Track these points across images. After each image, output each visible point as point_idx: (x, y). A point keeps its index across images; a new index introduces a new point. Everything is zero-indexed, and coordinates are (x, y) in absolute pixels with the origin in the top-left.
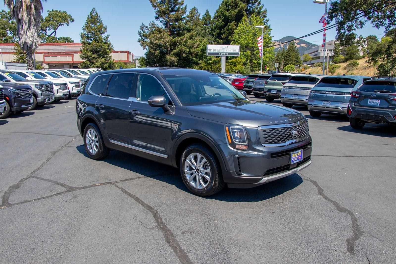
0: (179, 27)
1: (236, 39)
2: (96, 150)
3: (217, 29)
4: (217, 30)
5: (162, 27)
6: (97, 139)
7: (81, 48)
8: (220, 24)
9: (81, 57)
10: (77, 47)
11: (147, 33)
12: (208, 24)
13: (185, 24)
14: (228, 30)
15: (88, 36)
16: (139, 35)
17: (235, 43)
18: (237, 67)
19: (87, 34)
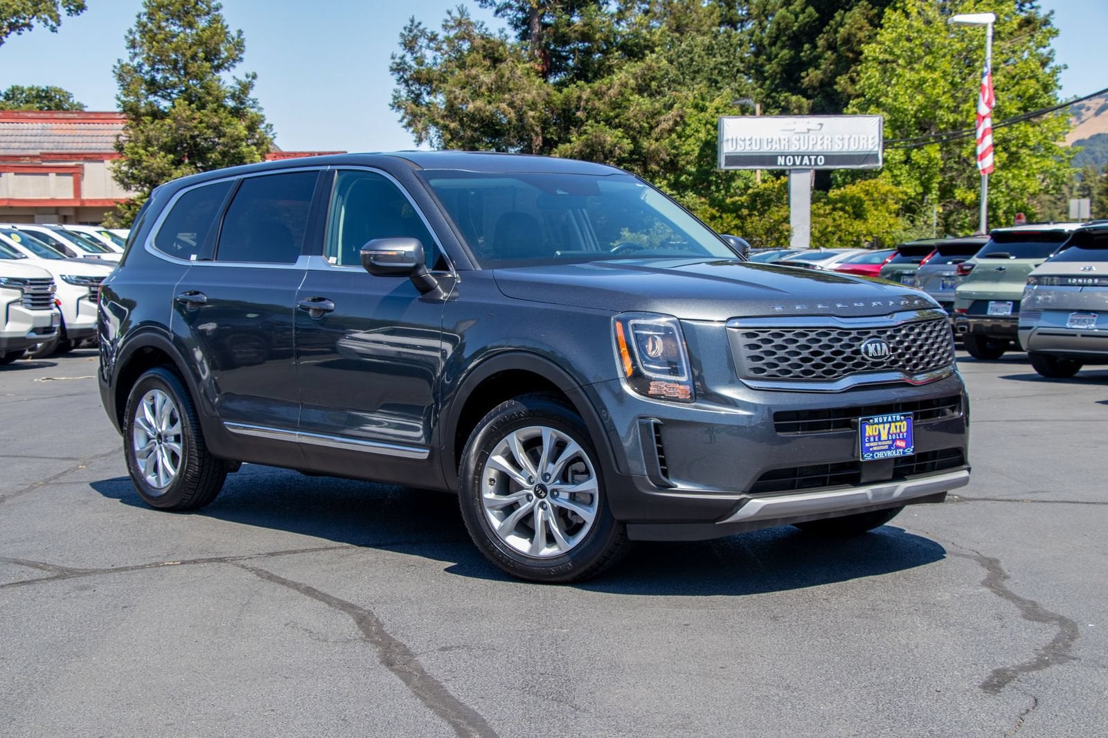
0: (585, 37)
1: (870, 88)
2: (172, 472)
3: (779, 44)
4: (782, 48)
5: (507, 37)
6: (177, 429)
7: (118, 136)
8: (797, 17)
9: (115, 178)
10: (101, 133)
11: (435, 64)
12: (742, 21)
13: (618, 23)
14: (831, 46)
15: (153, 79)
16: (396, 76)
17: (863, 109)
18: (866, 220)
19: (146, 68)
